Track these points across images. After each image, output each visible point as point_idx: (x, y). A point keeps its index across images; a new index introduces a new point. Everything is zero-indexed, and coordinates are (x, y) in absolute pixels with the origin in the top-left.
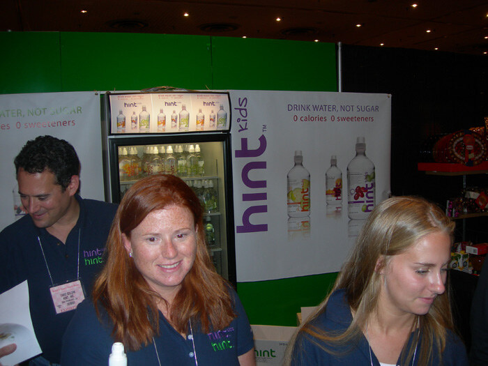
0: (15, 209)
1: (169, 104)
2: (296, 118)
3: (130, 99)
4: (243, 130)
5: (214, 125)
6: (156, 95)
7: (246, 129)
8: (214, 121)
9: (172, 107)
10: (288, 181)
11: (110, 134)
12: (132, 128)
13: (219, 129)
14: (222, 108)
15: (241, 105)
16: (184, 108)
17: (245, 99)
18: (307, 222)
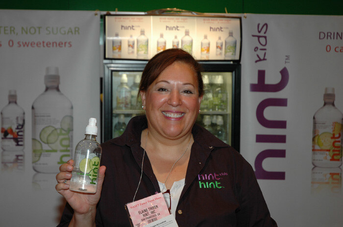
0: (2, 132)
1: (171, 29)
2: (328, 48)
3: (128, 21)
4: (260, 60)
5: (221, 54)
6: (157, 18)
7: (264, 59)
8: (221, 48)
9: (174, 32)
10: (315, 123)
11: (105, 58)
12: (129, 53)
13: (227, 58)
14: (231, 34)
15: (259, 32)
16: (187, 33)
17: (266, 24)
18: (338, 174)
